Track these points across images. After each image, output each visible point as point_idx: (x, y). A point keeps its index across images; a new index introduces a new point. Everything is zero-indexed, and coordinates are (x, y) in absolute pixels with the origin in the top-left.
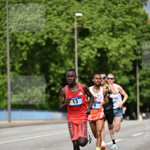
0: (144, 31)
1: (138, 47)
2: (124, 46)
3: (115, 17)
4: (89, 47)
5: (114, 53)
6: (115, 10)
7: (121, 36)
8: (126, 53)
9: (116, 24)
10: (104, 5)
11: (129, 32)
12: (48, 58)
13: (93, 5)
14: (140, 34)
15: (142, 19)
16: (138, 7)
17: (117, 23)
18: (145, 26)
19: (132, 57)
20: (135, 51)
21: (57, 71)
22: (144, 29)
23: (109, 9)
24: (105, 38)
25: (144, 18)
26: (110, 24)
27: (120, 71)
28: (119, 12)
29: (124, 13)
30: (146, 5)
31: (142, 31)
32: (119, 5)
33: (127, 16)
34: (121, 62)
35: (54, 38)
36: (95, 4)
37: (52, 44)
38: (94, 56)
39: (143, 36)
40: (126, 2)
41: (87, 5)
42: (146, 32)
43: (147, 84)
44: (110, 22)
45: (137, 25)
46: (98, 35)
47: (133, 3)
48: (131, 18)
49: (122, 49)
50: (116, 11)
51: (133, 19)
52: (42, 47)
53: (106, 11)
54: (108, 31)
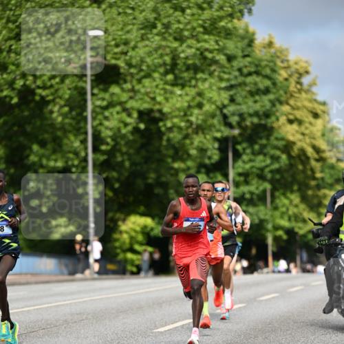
0: (245, 71)
1: (232, 108)
2: (200, 106)
3: (180, 39)
4: (118, 108)
5: (176, 120)
6: (179, 22)
7: (193, 82)
8: (205, 121)
9: (182, 55)
10: (155, 10)
11: (211, 74)
12: (24, 133)
13: (129, 11)
14: (236, 77)
15: (239, 45)
16: (231, 16)
17: (183, 51)
18: (248, 59)
19: (218, 131)
20: (225, 117)
21: (44, 162)
22: (246, 67)
23: (165, 21)
24: (157, 86)
25: (246, 41)
26: (167, 55)
27: (190, 163)
28: (189, 27)
29: (201, 30)
30: (250, 11)
31: (240, 70)
32: (188, 11)
33: (206, 37)
34: (192, 143)
35: (39, 87)
36: (133, 9)
37: (33, 100)
38: (130, 128)
39: (244, 84)
40: (205, 6)
41: (114, 10)
42: (250, 74)
43: (252, 193)
44: (168, 50)
45: (230, 58)
46: (139, 81)
47: (221, 8)
48: (217, 42)
49: (196, 111)
50: (181, 26)
51: (221, 43)
52: (12, 107)
53: (159, 26)
54: (162, 70)
